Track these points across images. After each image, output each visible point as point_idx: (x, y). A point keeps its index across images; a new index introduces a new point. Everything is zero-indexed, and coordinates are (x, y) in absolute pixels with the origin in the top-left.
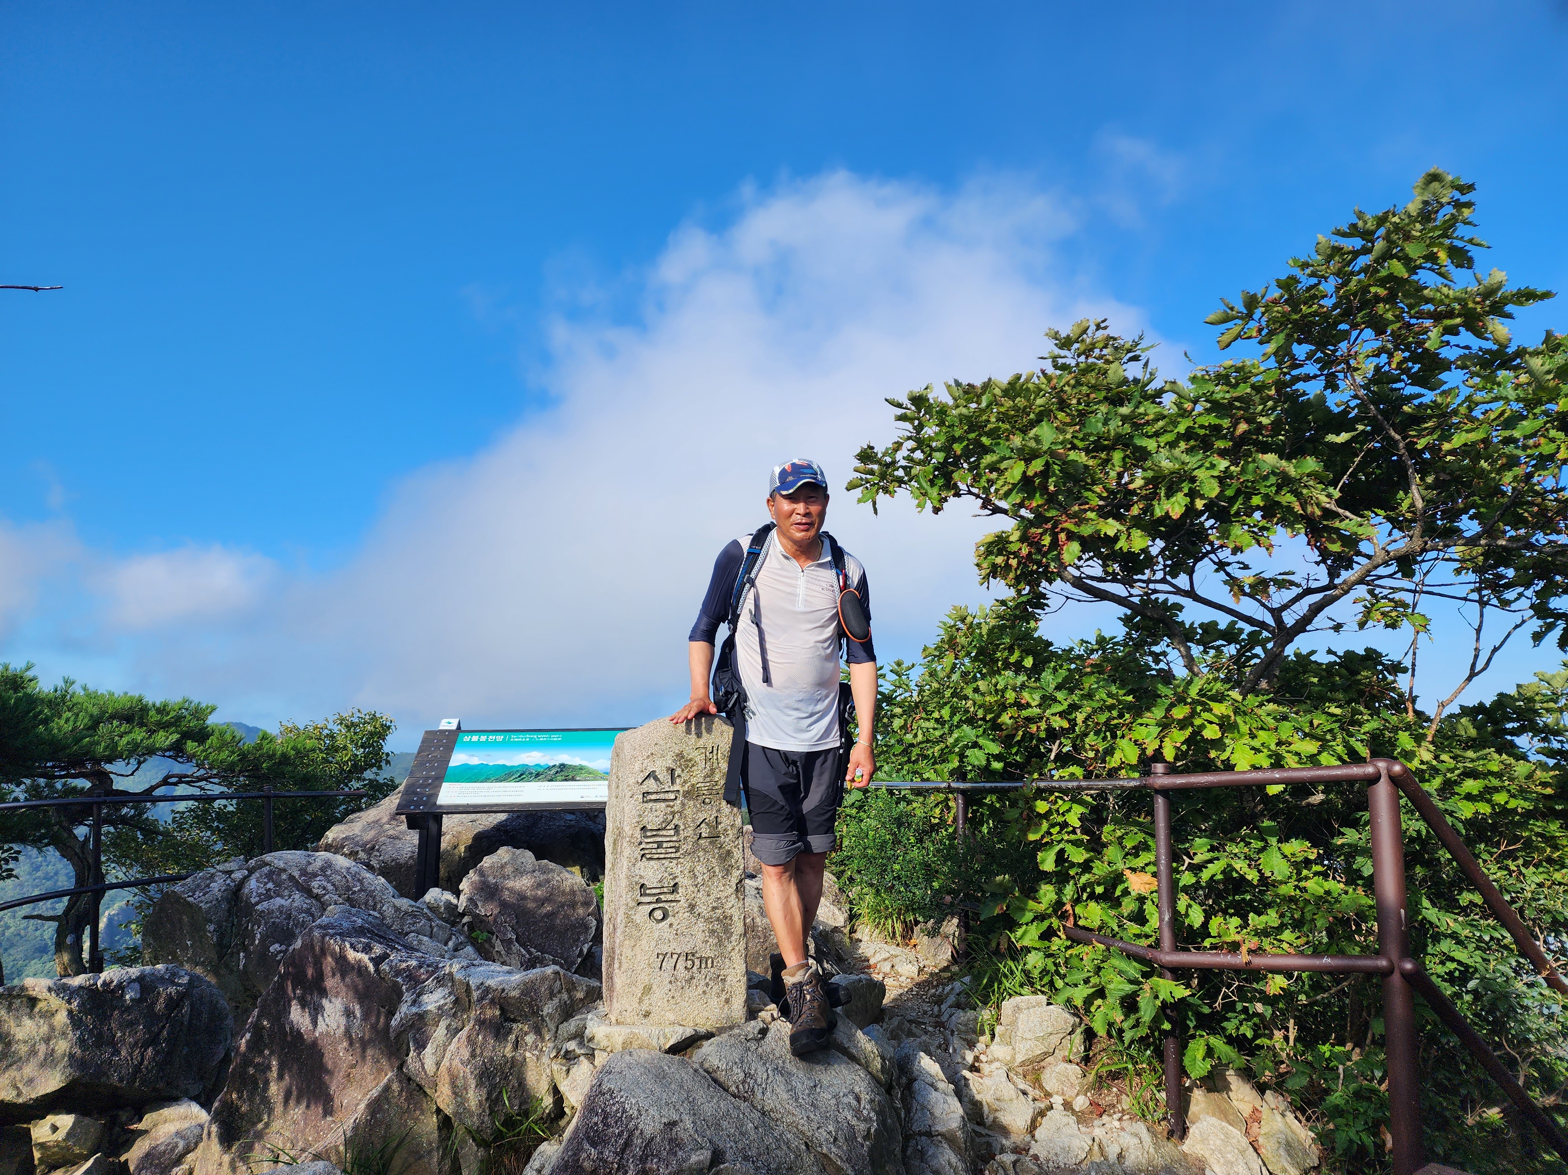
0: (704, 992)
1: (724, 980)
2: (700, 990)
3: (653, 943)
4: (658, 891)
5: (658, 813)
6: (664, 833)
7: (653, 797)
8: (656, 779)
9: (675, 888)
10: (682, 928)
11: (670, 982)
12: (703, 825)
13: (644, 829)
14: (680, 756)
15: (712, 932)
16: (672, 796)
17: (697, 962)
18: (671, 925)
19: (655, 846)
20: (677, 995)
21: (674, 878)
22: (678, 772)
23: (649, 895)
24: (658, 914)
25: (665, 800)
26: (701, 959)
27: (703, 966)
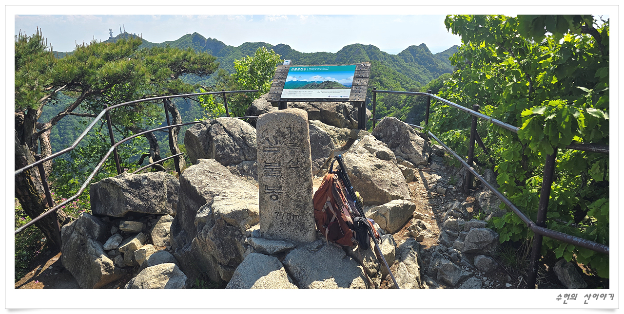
0: (295, 228)
1: (304, 225)
2: (293, 228)
3: (273, 208)
4: (273, 188)
5: (270, 156)
6: (274, 165)
7: (268, 149)
8: (268, 140)
9: (281, 187)
10: (284, 203)
11: (281, 224)
12: (291, 162)
13: (265, 162)
14: (279, 131)
15: (298, 206)
16: (276, 149)
17: (292, 217)
18: (280, 202)
19: (270, 170)
20: (284, 229)
21: (279, 184)
22: (278, 138)
23: (269, 190)
24: (274, 197)
25: (272, 151)
26: (294, 216)
27: (295, 218)
